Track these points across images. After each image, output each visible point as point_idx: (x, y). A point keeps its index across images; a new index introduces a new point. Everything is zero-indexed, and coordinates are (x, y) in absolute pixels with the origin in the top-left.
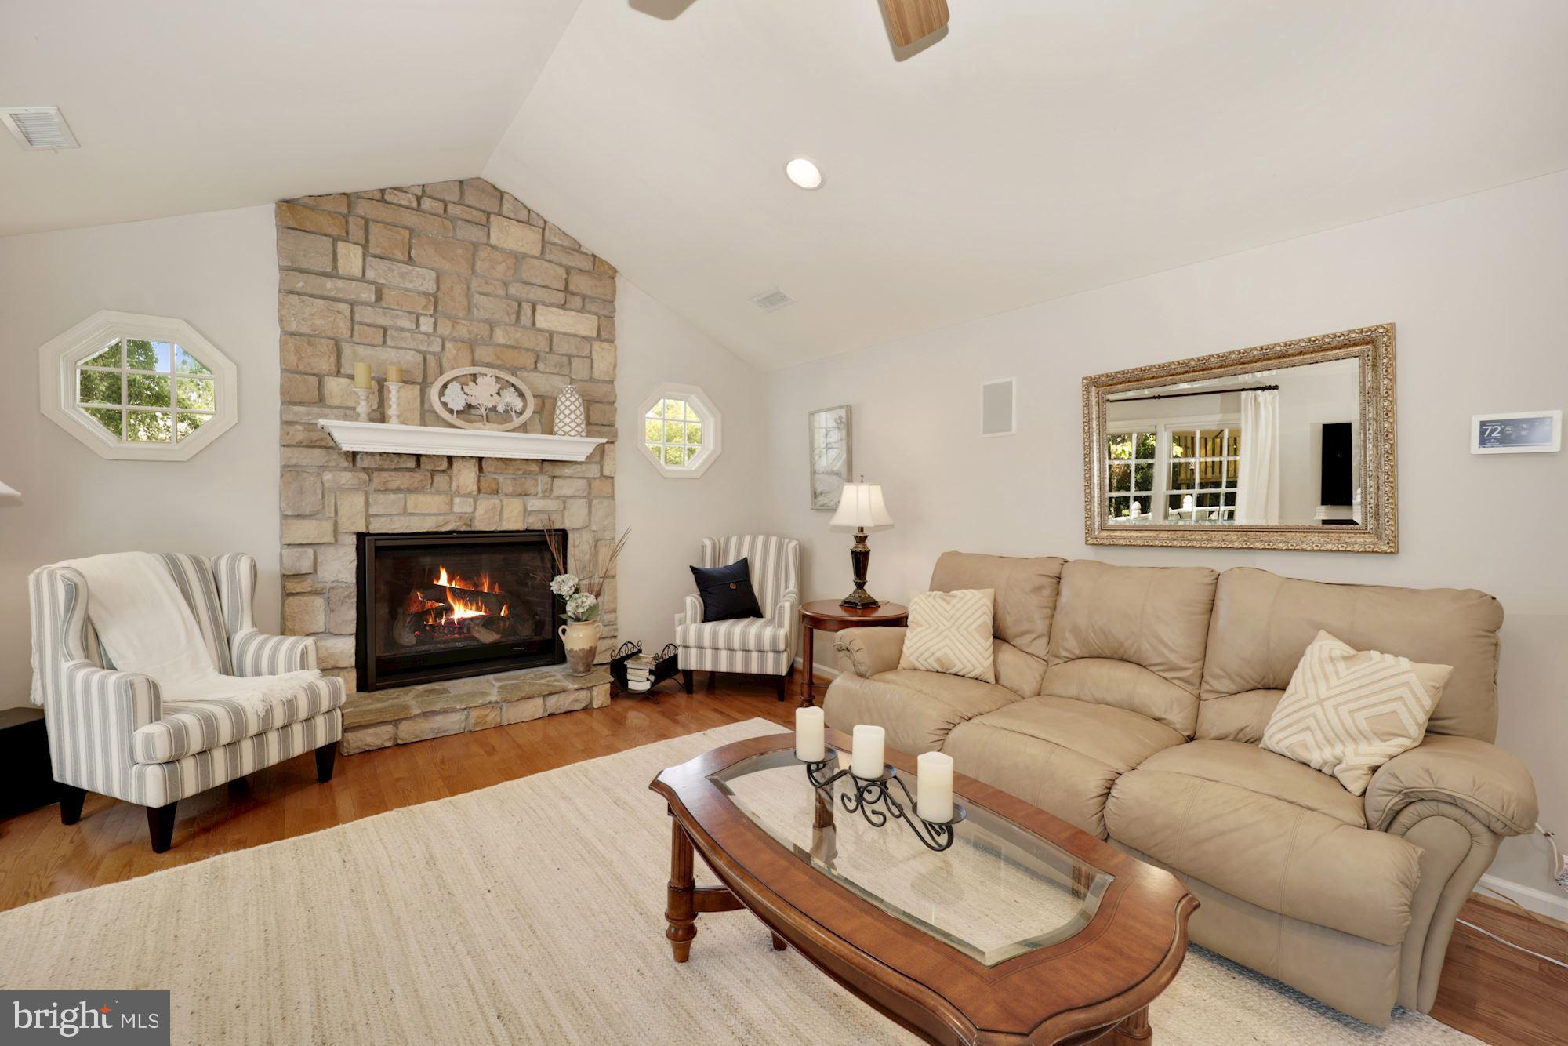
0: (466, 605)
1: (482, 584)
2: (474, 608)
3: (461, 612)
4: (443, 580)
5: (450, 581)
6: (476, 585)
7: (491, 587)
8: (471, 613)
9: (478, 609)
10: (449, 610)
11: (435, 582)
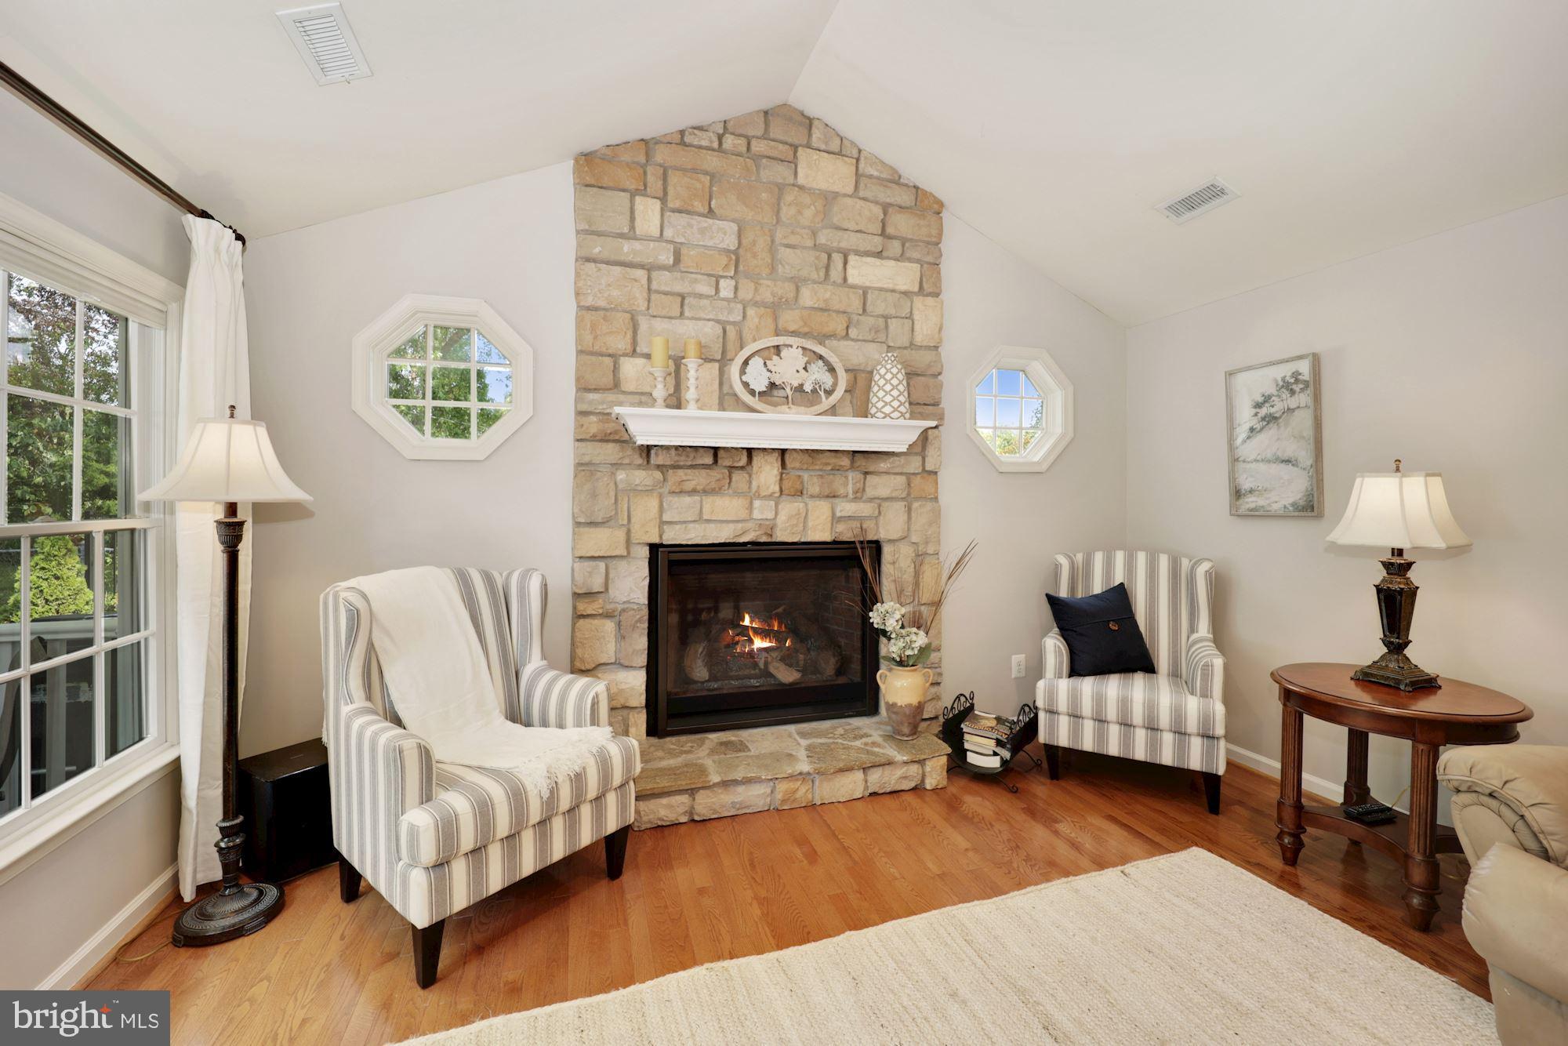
0: (762, 639)
1: (774, 626)
2: (768, 640)
3: (759, 643)
4: (747, 622)
5: (751, 622)
6: (769, 625)
7: (780, 626)
8: (766, 644)
9: (770, 642)
10: (751, 641)
11: (741, 623)
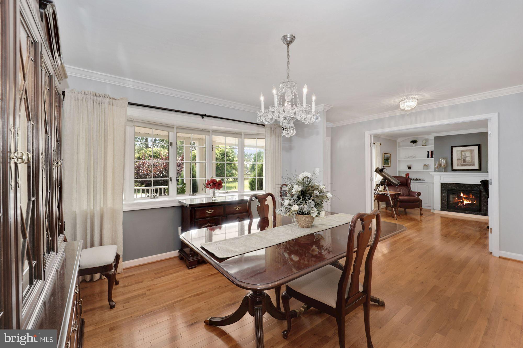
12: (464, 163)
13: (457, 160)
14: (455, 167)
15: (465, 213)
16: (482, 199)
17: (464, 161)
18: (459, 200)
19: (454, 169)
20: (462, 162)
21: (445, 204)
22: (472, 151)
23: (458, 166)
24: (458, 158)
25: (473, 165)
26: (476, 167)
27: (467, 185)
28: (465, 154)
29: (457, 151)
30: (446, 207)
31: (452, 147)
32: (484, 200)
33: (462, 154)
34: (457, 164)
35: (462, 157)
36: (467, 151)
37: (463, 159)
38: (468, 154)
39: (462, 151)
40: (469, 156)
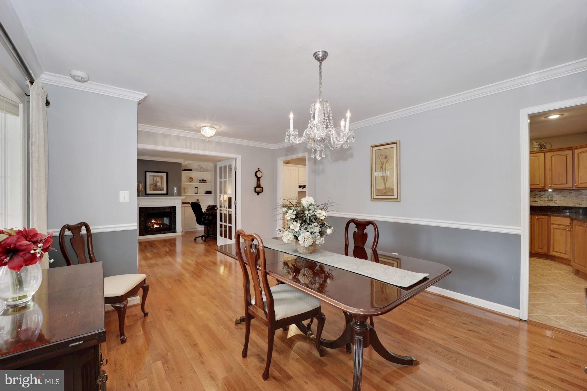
12: (156, 188)
13: (150, 184)
14: (148, 192)
15: (161, 233)
16: (172, 219)
17: (156, 186)
18: (151, 225)
19: (147, 193)
20: (154, 187)
21: (143, 228)
22: (161, 177)
23: (150, 190)
24: (151, 182)
25: (162, 190)
26: (165, 192)
27: (161, 208)
28: (157, 180)
29: (150, 176)
30: (144, 231)
31: (146, 172)
32: (173, 219)
33: (154, 180)
34: (150, 189)
35: (154, 182)
36: (158, 176)
37: (154, 184)
38: (159, 180)
39: (154, 176)
40: (159, 181)
